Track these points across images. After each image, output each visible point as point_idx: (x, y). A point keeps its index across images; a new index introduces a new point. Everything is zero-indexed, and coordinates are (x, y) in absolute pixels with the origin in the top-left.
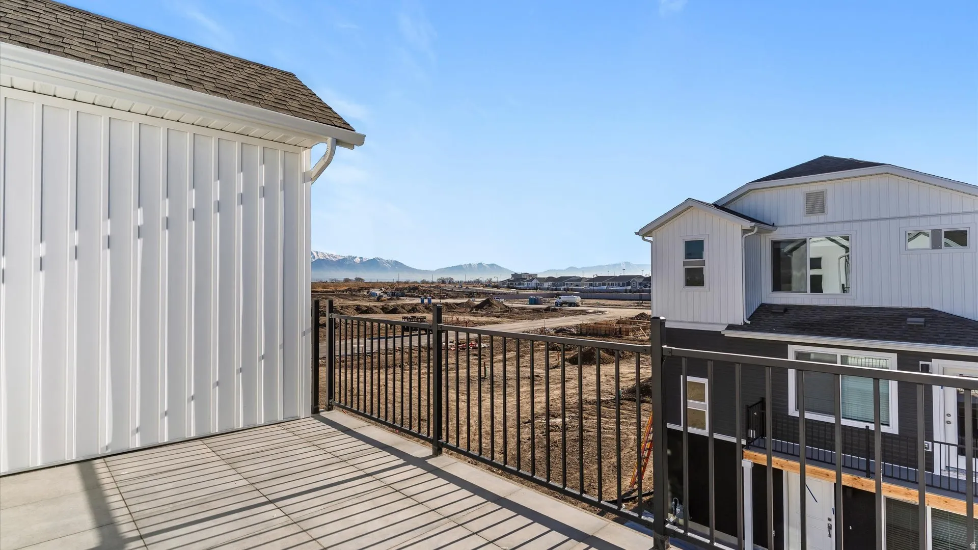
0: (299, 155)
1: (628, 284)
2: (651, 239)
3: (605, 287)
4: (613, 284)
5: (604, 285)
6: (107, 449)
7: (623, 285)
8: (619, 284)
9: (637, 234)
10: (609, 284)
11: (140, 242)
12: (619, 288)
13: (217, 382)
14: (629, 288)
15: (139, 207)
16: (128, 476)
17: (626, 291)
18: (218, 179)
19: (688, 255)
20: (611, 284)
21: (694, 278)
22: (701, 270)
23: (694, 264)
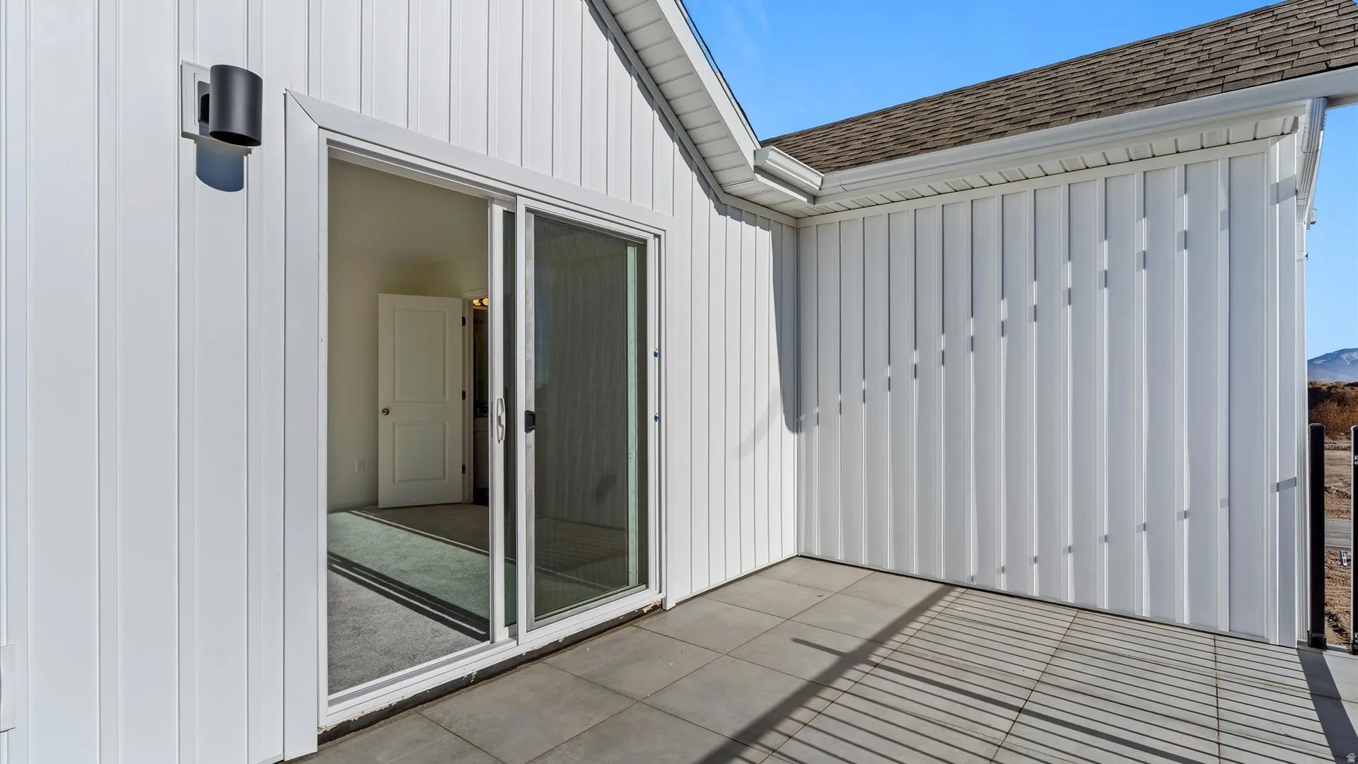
0: (1266, 154)
6: (972, 580)
11: (1003, 341)
13: (1106, 536)
15: (1003, 298)
16: (962, 615)
18: (1106, 238)
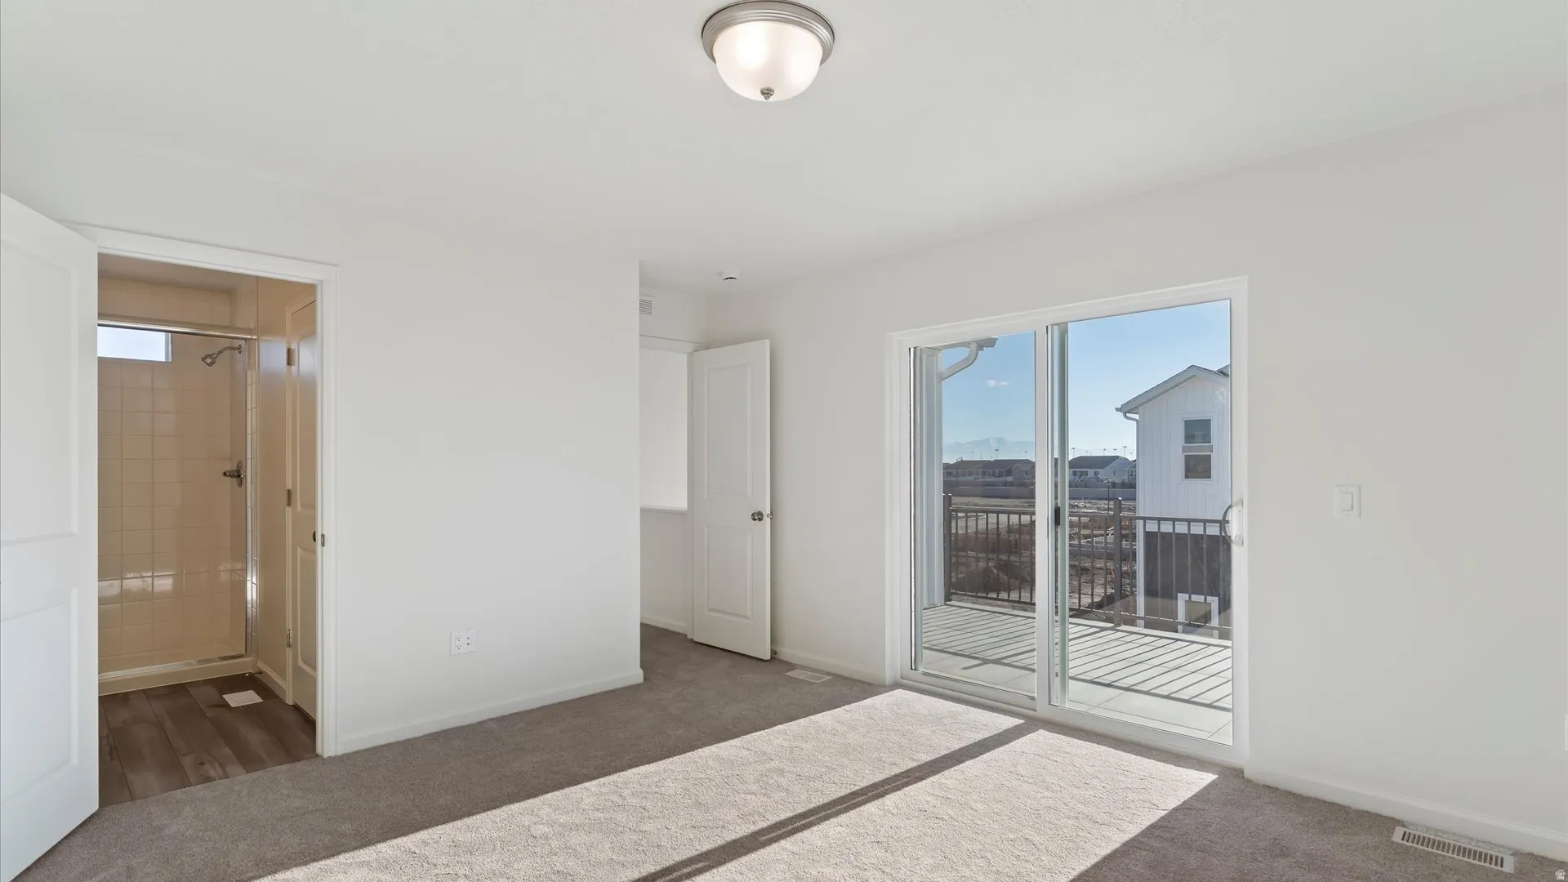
1: (1009, 473)
2: (1136, 417)
3: (971, 478)
4: (984, 474)
5: (971, 474)
7: (1000, 475)
8: (994, 472)
9: (1117, 410)
10: (977, 473)
12: (993, 479)
14: (1010, 479)
17: (1005, 484)
19: (1189, 438)
20: (980, 473)
21: (1197, 468)
22: (1209, 457)
23: (1198, 449)
